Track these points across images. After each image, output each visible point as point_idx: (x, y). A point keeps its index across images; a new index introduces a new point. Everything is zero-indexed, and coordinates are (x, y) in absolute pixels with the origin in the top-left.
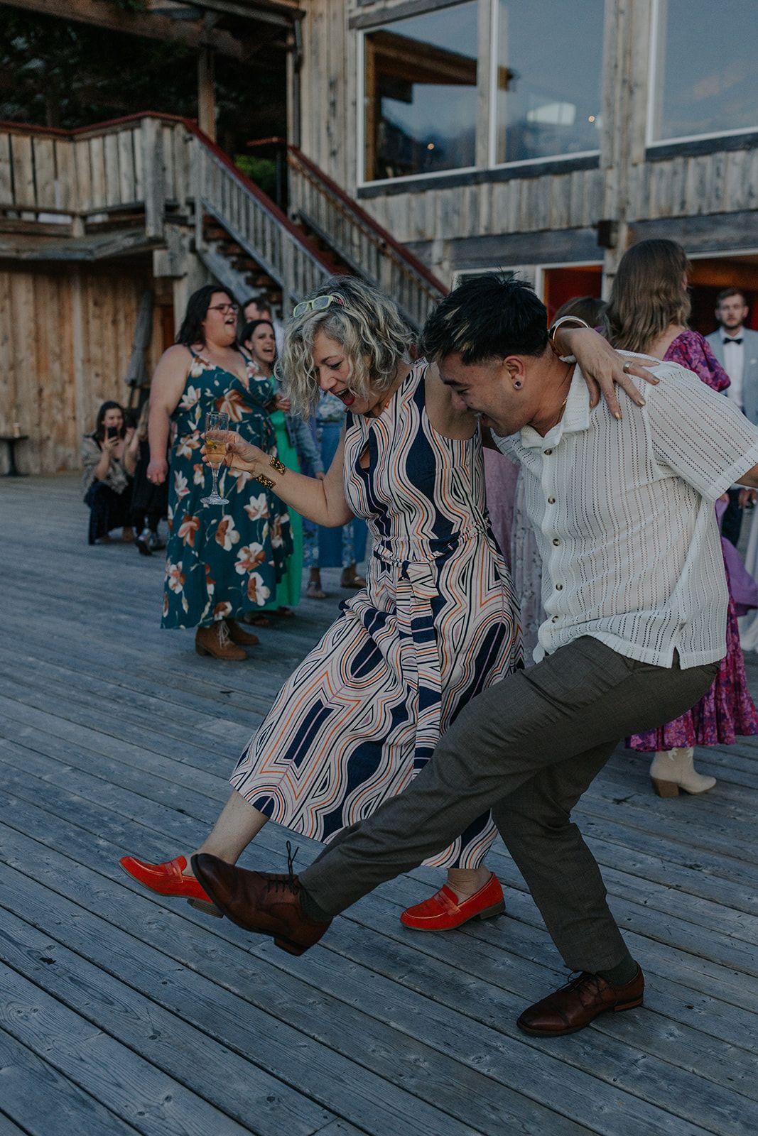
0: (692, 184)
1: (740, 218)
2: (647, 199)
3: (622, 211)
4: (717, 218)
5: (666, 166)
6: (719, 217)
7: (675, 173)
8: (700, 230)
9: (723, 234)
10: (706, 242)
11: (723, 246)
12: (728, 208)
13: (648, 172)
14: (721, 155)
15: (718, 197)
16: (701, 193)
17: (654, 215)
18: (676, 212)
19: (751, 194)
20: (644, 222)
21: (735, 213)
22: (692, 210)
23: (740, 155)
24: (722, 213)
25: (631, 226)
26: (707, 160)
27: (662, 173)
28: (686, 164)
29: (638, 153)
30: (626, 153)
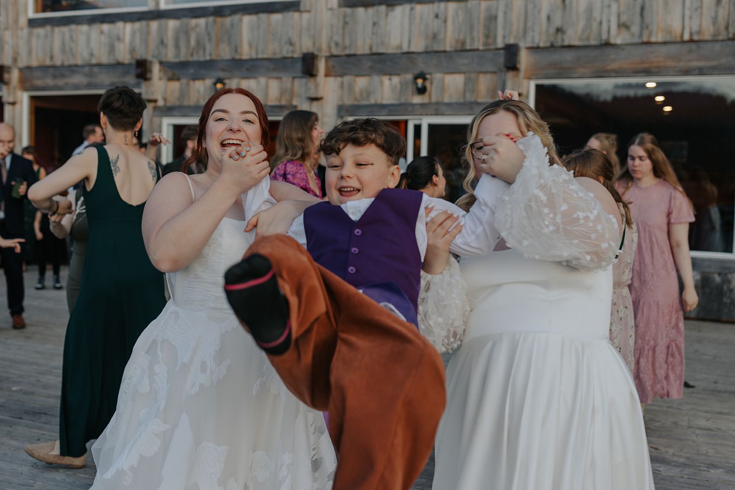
0: (57, 44)
1: (86, 69)
2: (30, 52)
3: (15, 60)
4: (73, 69)
5: (40, 31)
6: (74, 68)
7: (46, 36)
8: (63, 76)
9: (77, 79)
10: (67, 84)
11: (77, 87)
12: (79, 62)
13: (30, 35)
14: (73, 27)
15: (73, 55)
16: (63, 51)
17: (35, 63)
18: (48, 62)
19: (92, 55)
20: (29, 68)
21: (83, 66)
22: (58, 62)
23: (85, 28)
24: (76, 66)
25: (21, 70)
26: (65, 29)
27: (38, 36)
28: (53, 31)
29: (23, 21)
30: (16, 21)
